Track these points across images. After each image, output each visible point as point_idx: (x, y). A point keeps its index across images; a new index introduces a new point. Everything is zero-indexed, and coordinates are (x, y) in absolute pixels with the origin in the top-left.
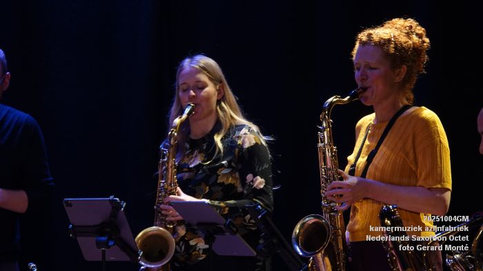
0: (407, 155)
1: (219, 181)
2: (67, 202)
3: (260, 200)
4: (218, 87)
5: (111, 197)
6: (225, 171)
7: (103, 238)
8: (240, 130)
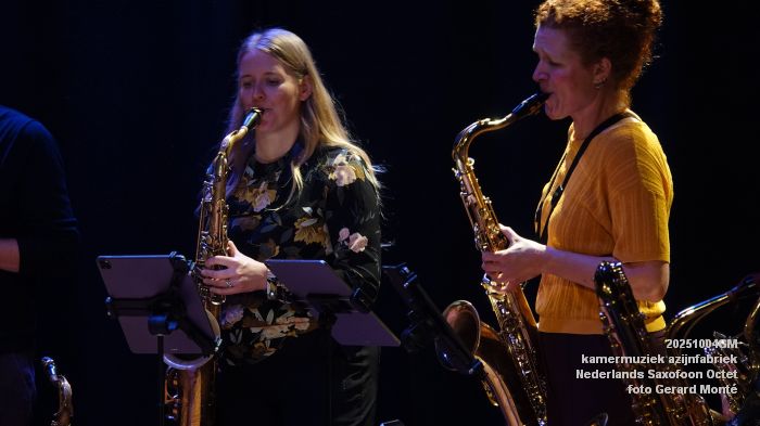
0: (594, 206)
1: (296, 239)
2: (102, 261)
3: (360, 270)
4: (301, 80)
5: (173, 254)
6: (308, 223)
7: (160, 319)
8: (334, 156)
